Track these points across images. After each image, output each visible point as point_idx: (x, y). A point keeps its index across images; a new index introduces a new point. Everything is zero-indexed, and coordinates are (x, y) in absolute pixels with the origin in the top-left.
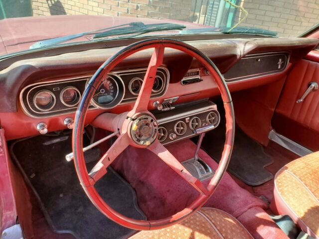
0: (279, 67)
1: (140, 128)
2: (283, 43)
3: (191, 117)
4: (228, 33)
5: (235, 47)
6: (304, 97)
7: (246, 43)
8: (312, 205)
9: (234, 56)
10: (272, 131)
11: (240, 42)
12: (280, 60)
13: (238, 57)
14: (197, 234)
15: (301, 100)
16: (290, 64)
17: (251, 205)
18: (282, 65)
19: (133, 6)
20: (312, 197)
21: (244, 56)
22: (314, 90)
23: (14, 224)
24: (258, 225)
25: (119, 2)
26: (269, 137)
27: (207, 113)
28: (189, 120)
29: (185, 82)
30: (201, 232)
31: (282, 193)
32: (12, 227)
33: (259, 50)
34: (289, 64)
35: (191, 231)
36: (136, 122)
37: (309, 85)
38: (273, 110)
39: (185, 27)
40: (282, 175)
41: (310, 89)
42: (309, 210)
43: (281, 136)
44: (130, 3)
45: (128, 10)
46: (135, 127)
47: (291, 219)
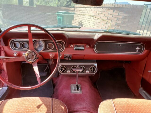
3: (80, 66)
9: (93, 39)
10: (141, 88)
13: (95, 40)
14: (43, 105)
17: (86, 110)
19: (109, 25)
25: (103, 24)
26: (139, 92)
30: (46, 105)
35: (42, 103)
44: (107, 24)
45: (106, 27)
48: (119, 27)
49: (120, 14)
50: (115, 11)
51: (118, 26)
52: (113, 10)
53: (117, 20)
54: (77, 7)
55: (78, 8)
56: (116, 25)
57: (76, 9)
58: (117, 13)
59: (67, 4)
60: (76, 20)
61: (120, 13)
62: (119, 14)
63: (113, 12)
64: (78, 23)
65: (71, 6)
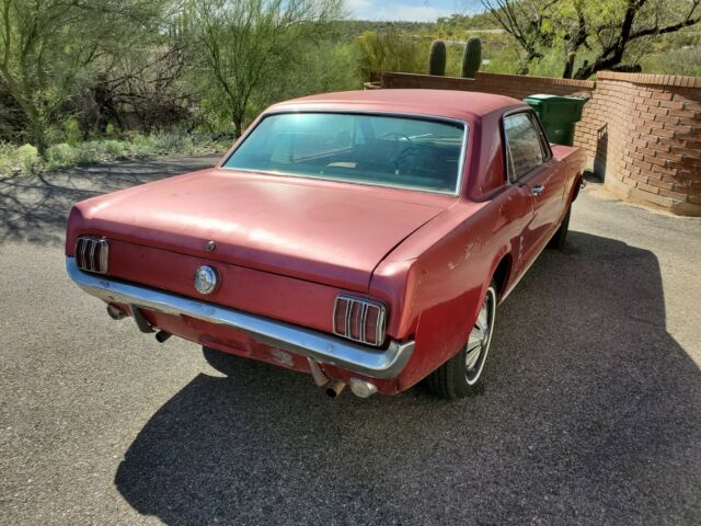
48: (684, 145)
49: (688, 108)
50: (676, 96)
51: (681, 141)
52: (670, 95)
53: (678, 124)
54: (602, 79)
55: (605, 82)
56: (674, 137)
57: (598, 86)
58: (679, 102)
59: (604, 56)
60: (595, 122)
61: (688, 102)
62: (684, 106)
63: (671, 100)
64: (599, 131)
65: (623, 63)
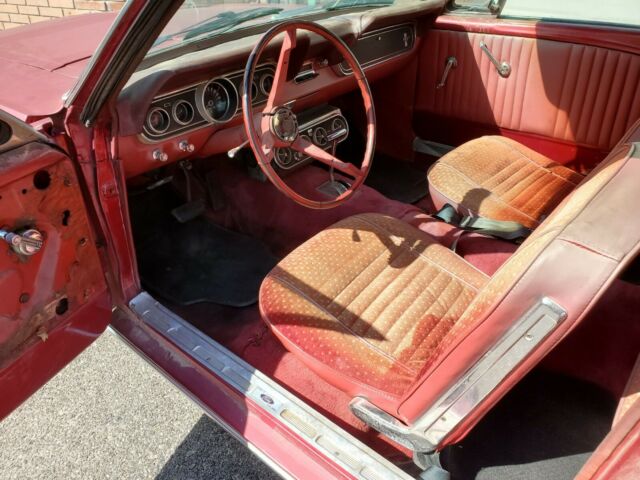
0: (406, 44)
1: (281, 123)
2: (405, 10)
3: (314, 128)
4: (333, 9)
5: (350, 24)
6: (444, 79)
7: (361, 17)
8: (469, 189)
9: (351, 35)
10: (417, 138)
11: (354, 17)
12: (405, 35)
13: (356, 36)
14: (359, 232)
15: (442, 84)
16: (419, 39)
18: (409, 41)
20: (469, 182)
21: (360, 36)
22: (453, 67)
23: (139, 292)
24: (420, 223)
26: (415, 149)
27: (332, 120)
28: (313, 131)
29: (300, 80)
31: (438, 186)
32: (139, 296)
33: (378, 23)
34: (417, 39)
35: (353, 231)
36: (276, 116)
37: (447, 62)
38: (411, 108)
39: (281, 10)
40: (434, 169)
41: (449, 67)
42: (467, 194)
43: (428, 142)
46: (276, 122)
47: (451, 206)
